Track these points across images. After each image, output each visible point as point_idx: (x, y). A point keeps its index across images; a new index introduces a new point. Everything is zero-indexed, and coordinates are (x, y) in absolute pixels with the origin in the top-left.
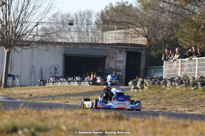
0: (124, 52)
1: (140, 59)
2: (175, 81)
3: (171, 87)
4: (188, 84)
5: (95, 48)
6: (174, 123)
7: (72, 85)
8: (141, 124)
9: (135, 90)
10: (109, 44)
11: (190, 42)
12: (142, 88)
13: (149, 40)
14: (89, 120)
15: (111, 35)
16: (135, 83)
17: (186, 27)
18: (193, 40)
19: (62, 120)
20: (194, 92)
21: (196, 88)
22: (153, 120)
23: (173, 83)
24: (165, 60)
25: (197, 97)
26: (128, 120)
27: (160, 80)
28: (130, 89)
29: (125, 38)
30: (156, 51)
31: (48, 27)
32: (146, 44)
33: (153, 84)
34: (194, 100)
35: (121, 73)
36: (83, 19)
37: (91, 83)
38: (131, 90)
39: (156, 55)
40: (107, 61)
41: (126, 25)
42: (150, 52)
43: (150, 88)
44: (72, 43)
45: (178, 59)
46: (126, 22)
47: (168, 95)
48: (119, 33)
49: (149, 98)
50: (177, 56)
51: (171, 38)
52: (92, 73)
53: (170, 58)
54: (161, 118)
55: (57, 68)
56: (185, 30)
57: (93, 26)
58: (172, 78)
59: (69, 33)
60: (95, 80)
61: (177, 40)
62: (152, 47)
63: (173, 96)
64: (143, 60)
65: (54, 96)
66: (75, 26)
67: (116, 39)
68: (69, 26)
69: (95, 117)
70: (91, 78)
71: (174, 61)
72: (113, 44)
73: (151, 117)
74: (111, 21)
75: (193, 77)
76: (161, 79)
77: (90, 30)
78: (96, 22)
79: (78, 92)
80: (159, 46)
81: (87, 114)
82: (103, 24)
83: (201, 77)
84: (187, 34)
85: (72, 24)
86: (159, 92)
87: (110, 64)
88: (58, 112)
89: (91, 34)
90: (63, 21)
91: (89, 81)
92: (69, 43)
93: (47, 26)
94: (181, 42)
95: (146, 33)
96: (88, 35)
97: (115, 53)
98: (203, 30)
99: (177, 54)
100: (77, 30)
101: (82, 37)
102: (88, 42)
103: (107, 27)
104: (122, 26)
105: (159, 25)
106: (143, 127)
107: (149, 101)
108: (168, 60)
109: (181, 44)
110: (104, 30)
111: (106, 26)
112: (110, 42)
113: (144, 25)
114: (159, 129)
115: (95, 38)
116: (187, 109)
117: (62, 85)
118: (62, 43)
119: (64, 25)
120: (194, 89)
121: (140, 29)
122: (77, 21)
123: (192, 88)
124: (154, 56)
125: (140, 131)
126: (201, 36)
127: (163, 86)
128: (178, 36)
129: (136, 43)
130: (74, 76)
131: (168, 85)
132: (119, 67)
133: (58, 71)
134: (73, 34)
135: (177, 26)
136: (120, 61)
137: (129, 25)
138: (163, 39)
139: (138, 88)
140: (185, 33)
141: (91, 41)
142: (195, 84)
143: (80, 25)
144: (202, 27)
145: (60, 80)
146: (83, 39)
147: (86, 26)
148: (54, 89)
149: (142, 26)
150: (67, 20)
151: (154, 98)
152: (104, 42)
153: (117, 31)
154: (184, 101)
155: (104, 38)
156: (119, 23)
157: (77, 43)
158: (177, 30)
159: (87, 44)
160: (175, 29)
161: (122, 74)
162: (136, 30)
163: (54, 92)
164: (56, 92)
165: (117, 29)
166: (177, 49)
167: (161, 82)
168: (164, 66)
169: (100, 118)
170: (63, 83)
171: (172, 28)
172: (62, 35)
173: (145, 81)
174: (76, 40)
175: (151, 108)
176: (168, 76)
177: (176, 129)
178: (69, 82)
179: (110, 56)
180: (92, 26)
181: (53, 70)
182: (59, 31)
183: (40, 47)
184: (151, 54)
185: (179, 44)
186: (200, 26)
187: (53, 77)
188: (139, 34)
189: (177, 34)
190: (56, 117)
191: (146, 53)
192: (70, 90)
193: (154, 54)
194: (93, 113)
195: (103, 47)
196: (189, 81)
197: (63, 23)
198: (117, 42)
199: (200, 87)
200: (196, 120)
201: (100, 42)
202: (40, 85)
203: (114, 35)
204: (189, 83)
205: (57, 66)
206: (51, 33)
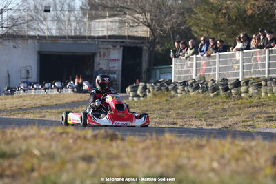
0: (119, 47)
1: (140, 56)
2: (188, 85)
3: (184, 94)
4: (206, 89)
5: (79, 42)
6: (185, 143)
7: (49, 93)
8: (141, 146)
9: (135, 99)
10: (99, 37)
11: (208, 32)
12: (145, 96)
13: (152, 31)
14: (71, 141)
15: (101, 25)
16: (135, 89)
17: (202, 12)
18: (212, 29)
19: (34, 142)
20: (214, 100)
21: (217, 95)
22: (157, 139)
23: (186, 88)
24: (175, 57)
25: (219, 106)
26: (123, 139)
27: (169, 85)
28: (128, 97)
29: (120, 28)
30: (163, 45)
31: (16, 15)
32: (148, 36)
33: (159, 89)
34: (214, 110)
35: (115, 76)
36: (63, 4)
37: (75, 90)
38: (130, 98)
39: (163, 50)
40: (97, 59)
41: (121, 11)
42: (154, 47)
43: (154, 95)
44: (49, 37)
45: (192, 54)
46: (121, 7)
47: (179, 104)
48: (112, 22)
49: (154, 108)
50: (190, 52)
51: (183, 27)
52: (77, 76)
53: (181, 54)
54: (167, 136)
55: (30, 71)
56: (201, 16)
57: (78, 12)
58: (185, 82)
59: (44, 23)
60: (81, 85)
61: (191, 30)
62: (157, 40)
63: (185, 106)
64: (145, 57)
65: (26, 109)
66: (52, 13)
67: (108, 30)
68: (45, 13)
69: (79, 137)
70: (76, 84)
71: (186, 58)
72: (104, 37)
73: (154, 136)
74: (101, 5)
75: (212, 80)
76: (170, 82)
77: (74, 18)
78: (81, 8)
79: (58, 103)
80: (166, 37)
81: (67, 133)
82: (90, 10)
83: (224, 79)
84: (204, 21)
85: (48, 11)
86: (167, 100)
87: (101, 63)
88: (29, 131)
89: (74, 24)
90: (36, 6)
91: (73, 88)
92: (45, 37)
93: (14, 14)
94: (195, 32)
95: (149, 21)
96: (71, 25)
97: (107, 49)
98: (224, 15)
99: (191, 49)
100: (56, 18)
101: (63, 28)
102: (70, 34)
103: (96, 14)
104: (116, 13)
105: (166, 10)
106: (143, 149)
107: (154, 114)
108: (178, 57)
109: (195, 35)
110: (92, 18)
111: (94, 12)
112: (101, 34)
113: (145, 10)
114: (165, 152)
115: (80, 29)
116: (205, 123)
117: (37, 93)
118: (35, 37)
119: (37, 13)
120: (214, 96)
121: (140, 16)
122: (55, 6)
123: (212, 95)
124: (160, 51)
125: (139, 154)
126: (222, 23)
127: (173, 93)
128: (191, 24)
129: (135, 34)
130: (52, 81)
131: (179, 91)
132: (113, 67)
133: (30, 74)
134: (50, 24)
135: (190, 11)
136: (114, 60)
137: (126, 10)
138: (171, 28)
139: (139, 96)
140: (200, 20)
141: (75, 33)
142: (215, 89)
143: (59, 13)
144: (224, 11)
145: (33, 87)
146: (63, 30)
147: (67, 12)
148: (26, 99)
149: (143, 11)
150: (41, 6)
151: (161, 109)
152: (92, 34)
153: (110, 19)
154: (201, 112)
155: (92, 29)
156: (112, 8)
157: (56, 37)
158: (190, 16)
159: (69, 37)
160: (186, 15)
161: (117, 77)
162: (135, 17)
163: (25, 103)
164: (28, 103)
165: (109, 17)
166: (190, 42)
167: (170, 87)
168: (173, 66)
169: (85, 138)
170: (37, 90)
171: (183, 14)
172: (36, 26)
173: (148, 85)
174: (54, 33)
175: (156, 122)
176: (179, 78)
177: (187, 151)
178: (45, 89)
179: (100, 53)
180: (76, 12)
181: (24, 74)
182: (31, 21)
183: (6, 43)
184: (156, 49)
185: (193, 36)
186: (220, 10)
187: (24, 82)
188: (139, 22)
189: (190, 22)
190: (25, 138)
191: (149, 48)
192: (48, 100)
193: (160, 49)
194: (76, 132)
195: (90, 41)
196: (206, 85)
197: (36, 9)
198: (109, 34)
199: (222, 93)
200: (215, 137)
201: (86, 34)
202: (7, 94)
203: (105, 24)
204: (207, 87)
205: (29, 68)
206: (21, 24)
